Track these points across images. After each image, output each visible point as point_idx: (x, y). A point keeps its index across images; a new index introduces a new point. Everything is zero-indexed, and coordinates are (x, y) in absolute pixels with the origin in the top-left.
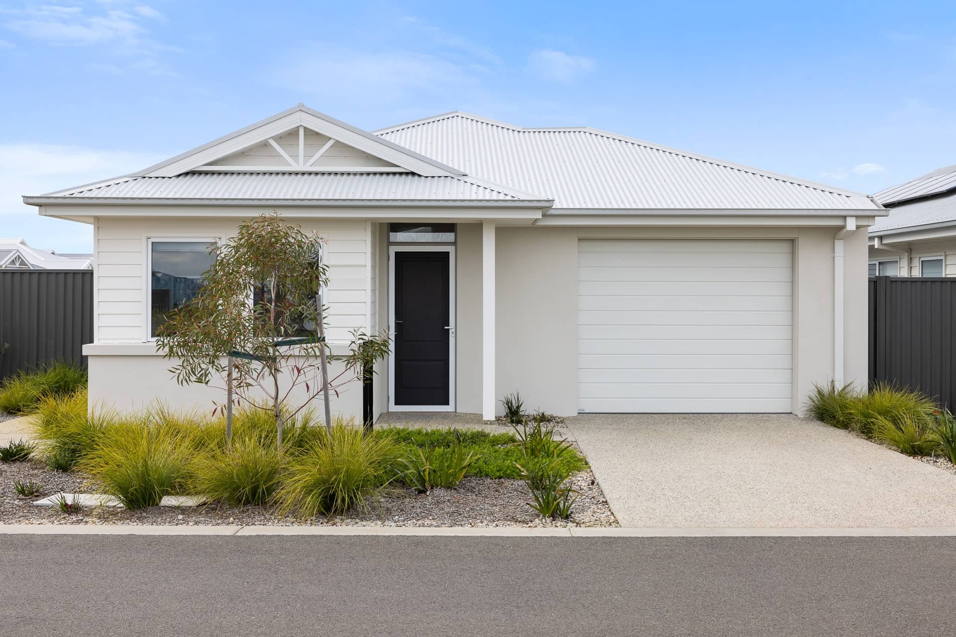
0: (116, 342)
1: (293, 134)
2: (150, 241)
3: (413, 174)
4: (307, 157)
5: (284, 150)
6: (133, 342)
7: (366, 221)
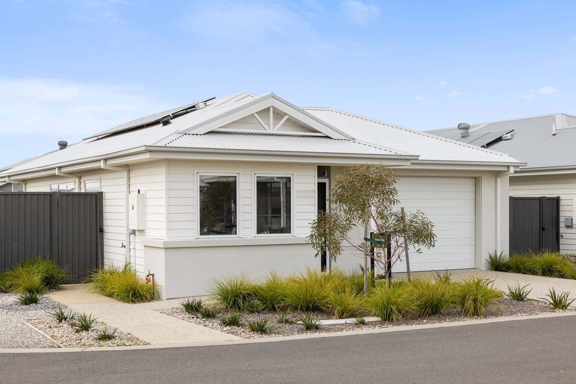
0: (179, 239)
1: (266, 111)
2: (199, 175)
3: (328, 137)
4: (275, 125)
5: (262, 120)
6: (189, 238)
7: (315, 165)
